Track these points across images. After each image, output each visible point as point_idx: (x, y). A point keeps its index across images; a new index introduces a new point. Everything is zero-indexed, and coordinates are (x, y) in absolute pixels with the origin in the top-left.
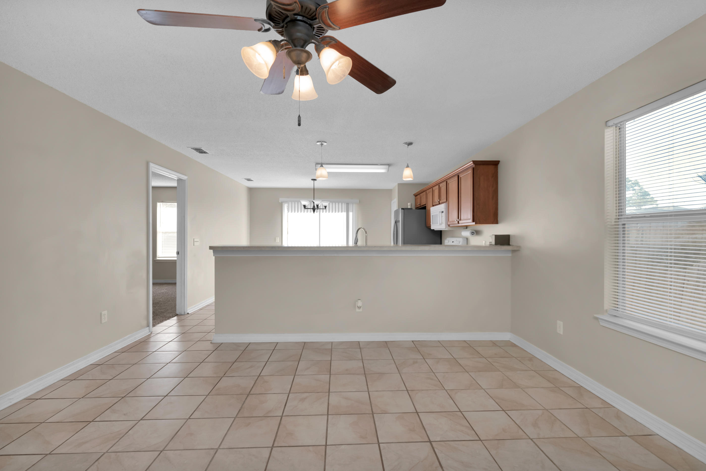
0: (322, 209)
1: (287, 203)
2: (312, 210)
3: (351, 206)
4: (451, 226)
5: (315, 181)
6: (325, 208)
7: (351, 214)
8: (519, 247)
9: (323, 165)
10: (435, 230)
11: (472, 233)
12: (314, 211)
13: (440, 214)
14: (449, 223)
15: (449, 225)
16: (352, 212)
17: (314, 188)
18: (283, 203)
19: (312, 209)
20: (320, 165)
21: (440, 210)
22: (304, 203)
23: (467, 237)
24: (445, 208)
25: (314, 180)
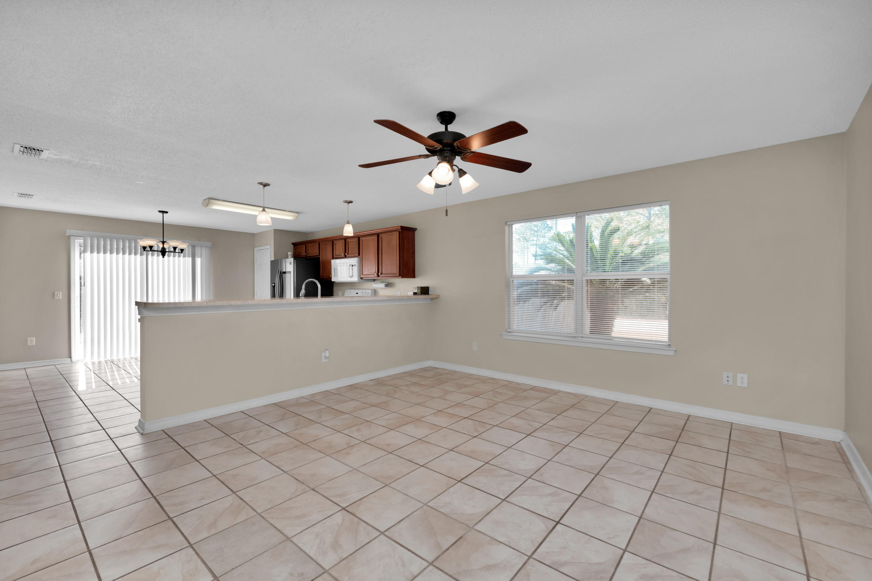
0: (178, 253)
1: (82, 238)
2: (160, 253)
3: (198, 250)
4: (364, 278)
5: (165, 214)
6: (181, 252)
7: (198, 261)
8: (439, 295)
9: (266, 209)
10: (336, 282)
11: (386, 286)
12: (163, 255)
13: (351, 267)
14: (362, 276)
15: (362, 278)
16: (201, 258)
17: (164, 223)
18: (72, 238)
19: (161, 251)
20: (262, 209)
21: (350, 264)
22: (147, 242)
23: (375, 289)
24: (358, 262)
25: (163, 212)
